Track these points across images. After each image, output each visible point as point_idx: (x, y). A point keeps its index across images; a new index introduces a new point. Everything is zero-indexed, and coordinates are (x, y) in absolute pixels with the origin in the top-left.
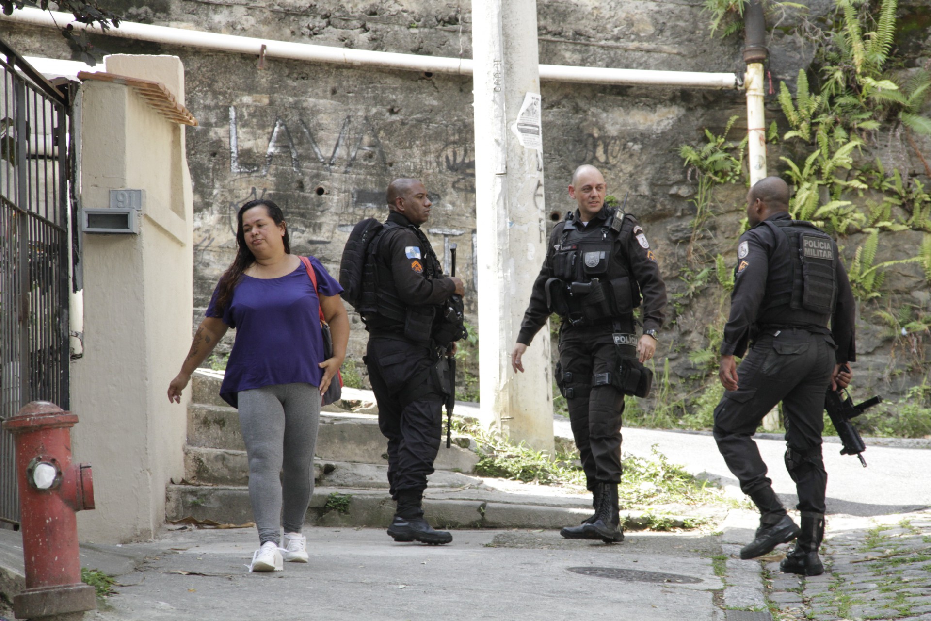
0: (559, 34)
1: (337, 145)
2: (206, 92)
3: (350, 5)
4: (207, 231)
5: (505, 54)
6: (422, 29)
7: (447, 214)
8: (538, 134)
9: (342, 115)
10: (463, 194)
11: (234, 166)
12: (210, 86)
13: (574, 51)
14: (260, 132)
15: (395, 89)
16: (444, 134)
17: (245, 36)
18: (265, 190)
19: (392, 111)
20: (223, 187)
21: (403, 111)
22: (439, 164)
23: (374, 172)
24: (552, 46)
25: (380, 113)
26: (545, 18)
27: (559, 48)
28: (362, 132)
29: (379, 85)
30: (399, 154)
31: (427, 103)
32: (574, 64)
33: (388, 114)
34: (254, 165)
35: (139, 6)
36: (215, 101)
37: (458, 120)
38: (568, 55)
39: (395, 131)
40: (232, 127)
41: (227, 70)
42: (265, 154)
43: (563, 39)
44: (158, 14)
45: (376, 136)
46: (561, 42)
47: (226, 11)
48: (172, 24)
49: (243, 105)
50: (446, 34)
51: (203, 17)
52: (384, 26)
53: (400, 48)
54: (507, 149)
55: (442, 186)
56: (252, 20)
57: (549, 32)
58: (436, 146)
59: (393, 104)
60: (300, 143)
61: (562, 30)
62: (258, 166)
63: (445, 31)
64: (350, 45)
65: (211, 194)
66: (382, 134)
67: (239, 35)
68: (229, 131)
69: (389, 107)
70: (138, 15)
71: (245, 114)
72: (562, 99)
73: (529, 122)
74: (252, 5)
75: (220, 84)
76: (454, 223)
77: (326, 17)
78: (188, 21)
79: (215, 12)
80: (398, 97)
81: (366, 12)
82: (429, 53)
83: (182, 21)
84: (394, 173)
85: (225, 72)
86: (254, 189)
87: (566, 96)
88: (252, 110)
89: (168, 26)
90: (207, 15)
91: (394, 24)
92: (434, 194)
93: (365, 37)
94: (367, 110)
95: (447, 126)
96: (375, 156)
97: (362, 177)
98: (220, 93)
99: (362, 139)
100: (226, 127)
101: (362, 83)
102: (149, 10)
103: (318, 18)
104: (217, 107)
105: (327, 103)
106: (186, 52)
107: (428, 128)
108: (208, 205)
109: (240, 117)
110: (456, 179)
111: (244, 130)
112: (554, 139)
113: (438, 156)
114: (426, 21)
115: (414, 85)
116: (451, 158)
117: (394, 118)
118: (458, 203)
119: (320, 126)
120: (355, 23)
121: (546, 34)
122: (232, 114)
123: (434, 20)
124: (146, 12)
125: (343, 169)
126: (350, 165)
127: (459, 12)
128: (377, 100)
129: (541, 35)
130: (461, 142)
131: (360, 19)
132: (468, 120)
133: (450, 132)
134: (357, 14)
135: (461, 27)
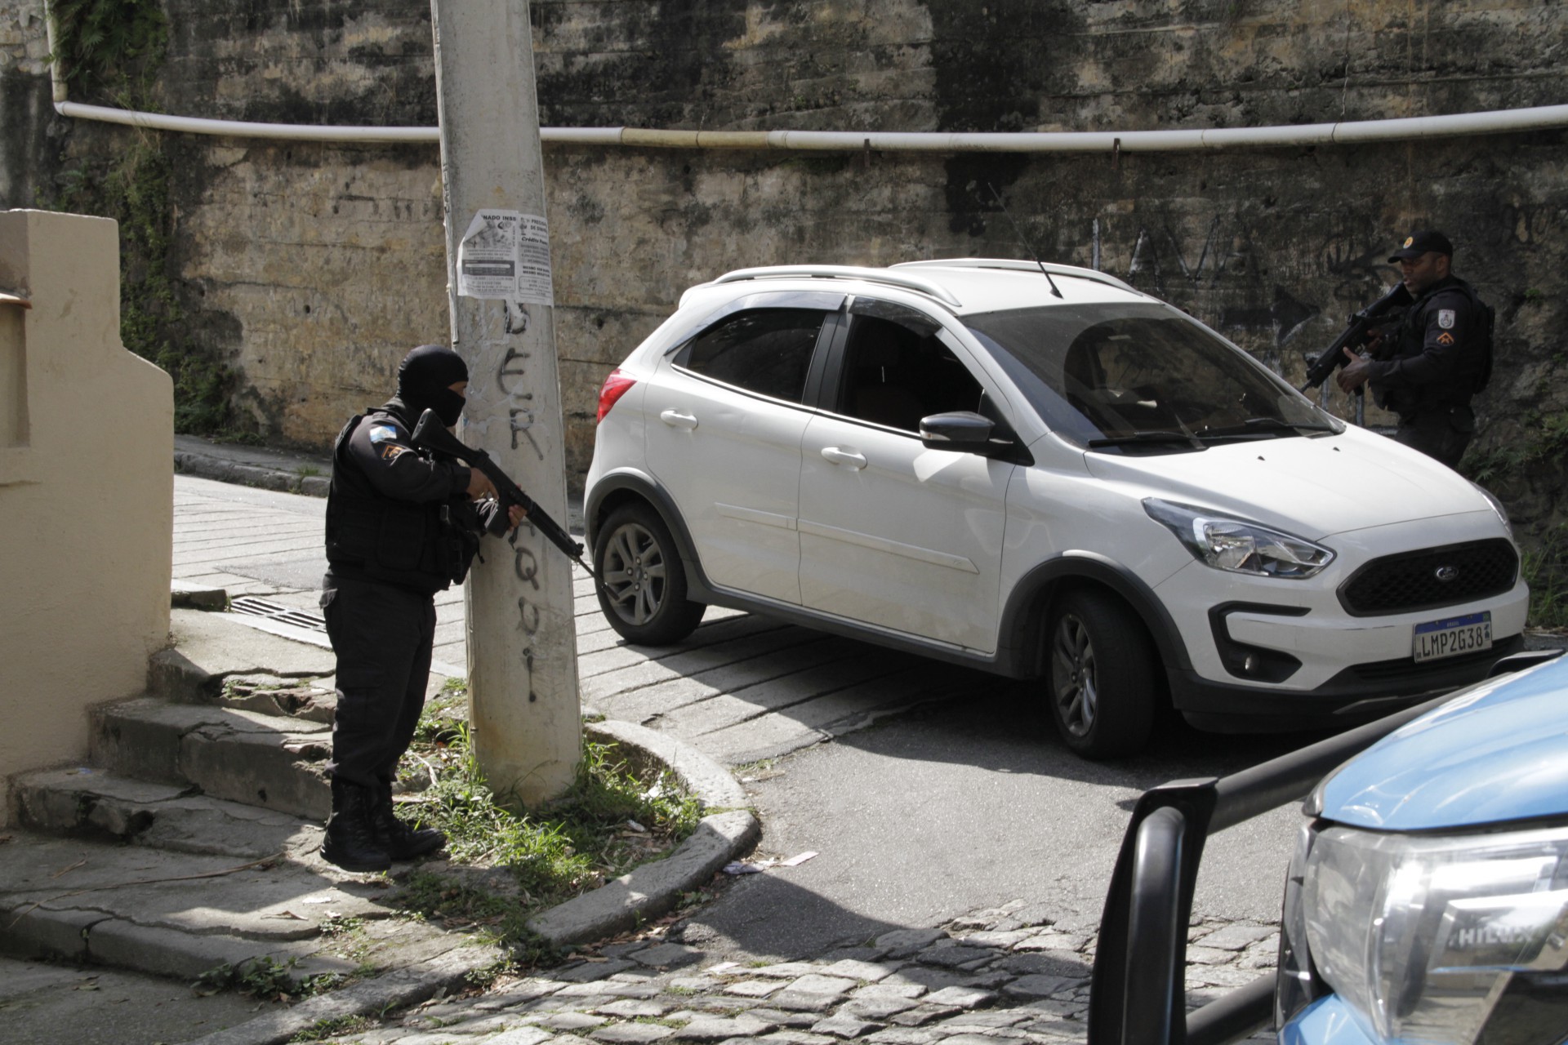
0: (1472, 69)
1: (1204, 254)
2: (1071, 205)
3: (1223, 73)
6: (1303, 91)
7: (1327, 332)
9: (1211, 213)
10: (1346, 302)
12: (1075, 197)
13: (1491, 90)
14: (1122, 246)
15: (1271, 173)
16: (1326, 226)
17: (1110, 130)
19: (1269, 203)
21: (1280, 201)
22: (1319, 266)
23: (1244, 283)
24: (1462, 88)
25: (1252, 207)
26: (1454, 50)
27: (1471, 88)
28: (1233, 233)
29: (1253, 171)
30: (1274, 257)
31: (1307, 186)
32: (1490, 108)
33: (1262, 207)
35: (1010, 112)
36: (1079, 214)
37: (1343, 205)
38: (1482, 96)
39: (1269, 228)
40: (1095, 245)
41: (1093, 175)
42: (1127, 273)
43: (1476, 76)
44: (1027, 119)
45: (1247, 238)
46: (1474, 80)
47: (1093, 104)
48: (1041, 127)
49: (1107, 216)
50: (1331, 92)
51: (1071, 115)
52: (1260, 93)
53: (1277, 119)
55: (1323, 295)
56: (1119, 109)
57: (1459, 69)
58: (1317, 242)
59: (1268, 193)
60: (1164, 256)
61: (1476, 64)
63: (1330, 88)
64: (1221, 124)
66: (1255, 233)
67: (1104, 129)
68: (1091, 250)
69: (1264, 197)
70: (1009, 123)
71: (1109, 226)
72: (1474, 159)
73: (487, 257)
74: (1119, 91)
75: (1085, 193)
77: (1196, 92)
78: (1055, 122)
79: (1083, 106)
80: (1275, 183)
81: (1240, 78)
82: (1310, 120)
83: (1050, 122)
84: (1266, 283)
85: (1091, 178)
87: (1478, 155)
88: (1116, 220)
90: (1074, 111)
91: (1271, 89)
92: (1312, 306)
93: (1236, 111)
94: (1239, 205)
95: (1329, 214)
96: (1246, 264)
97: (1231, 291)
98: (1085, 204)
99: (1232, 242)
100: (1090, 245)
101: (1233, 170)
102: (1019, 116)
103: (1188, 96)
104: (1081, 221)
105: (1193, 202)
106: (1053, 158)
107: (1307, 220)
109: (1103, 231)
110: (1337, 283)
111: (1107, 246)
112: (1461, 216)
114: (1307, 79)
115: (1292, 165)
116: (1334, 256)
117: (1272, 211)
118: (1340, 316)
119: (1187, 232)
120: (1227, 94)
121: (1454, 72)
122: (1096, 228)
123: (1318, 75)
124: (1016, 118)
125: (1210, 283)
126: (1217, 278)
127: (1346, 60)
128: (1251, 191)
129: (1448, 74)
130: (1346, 234)
131: (1233, 88)
132: (1356, 203)
133: (1333, 222)
134: (1229, 83)
135: (1347, 80)
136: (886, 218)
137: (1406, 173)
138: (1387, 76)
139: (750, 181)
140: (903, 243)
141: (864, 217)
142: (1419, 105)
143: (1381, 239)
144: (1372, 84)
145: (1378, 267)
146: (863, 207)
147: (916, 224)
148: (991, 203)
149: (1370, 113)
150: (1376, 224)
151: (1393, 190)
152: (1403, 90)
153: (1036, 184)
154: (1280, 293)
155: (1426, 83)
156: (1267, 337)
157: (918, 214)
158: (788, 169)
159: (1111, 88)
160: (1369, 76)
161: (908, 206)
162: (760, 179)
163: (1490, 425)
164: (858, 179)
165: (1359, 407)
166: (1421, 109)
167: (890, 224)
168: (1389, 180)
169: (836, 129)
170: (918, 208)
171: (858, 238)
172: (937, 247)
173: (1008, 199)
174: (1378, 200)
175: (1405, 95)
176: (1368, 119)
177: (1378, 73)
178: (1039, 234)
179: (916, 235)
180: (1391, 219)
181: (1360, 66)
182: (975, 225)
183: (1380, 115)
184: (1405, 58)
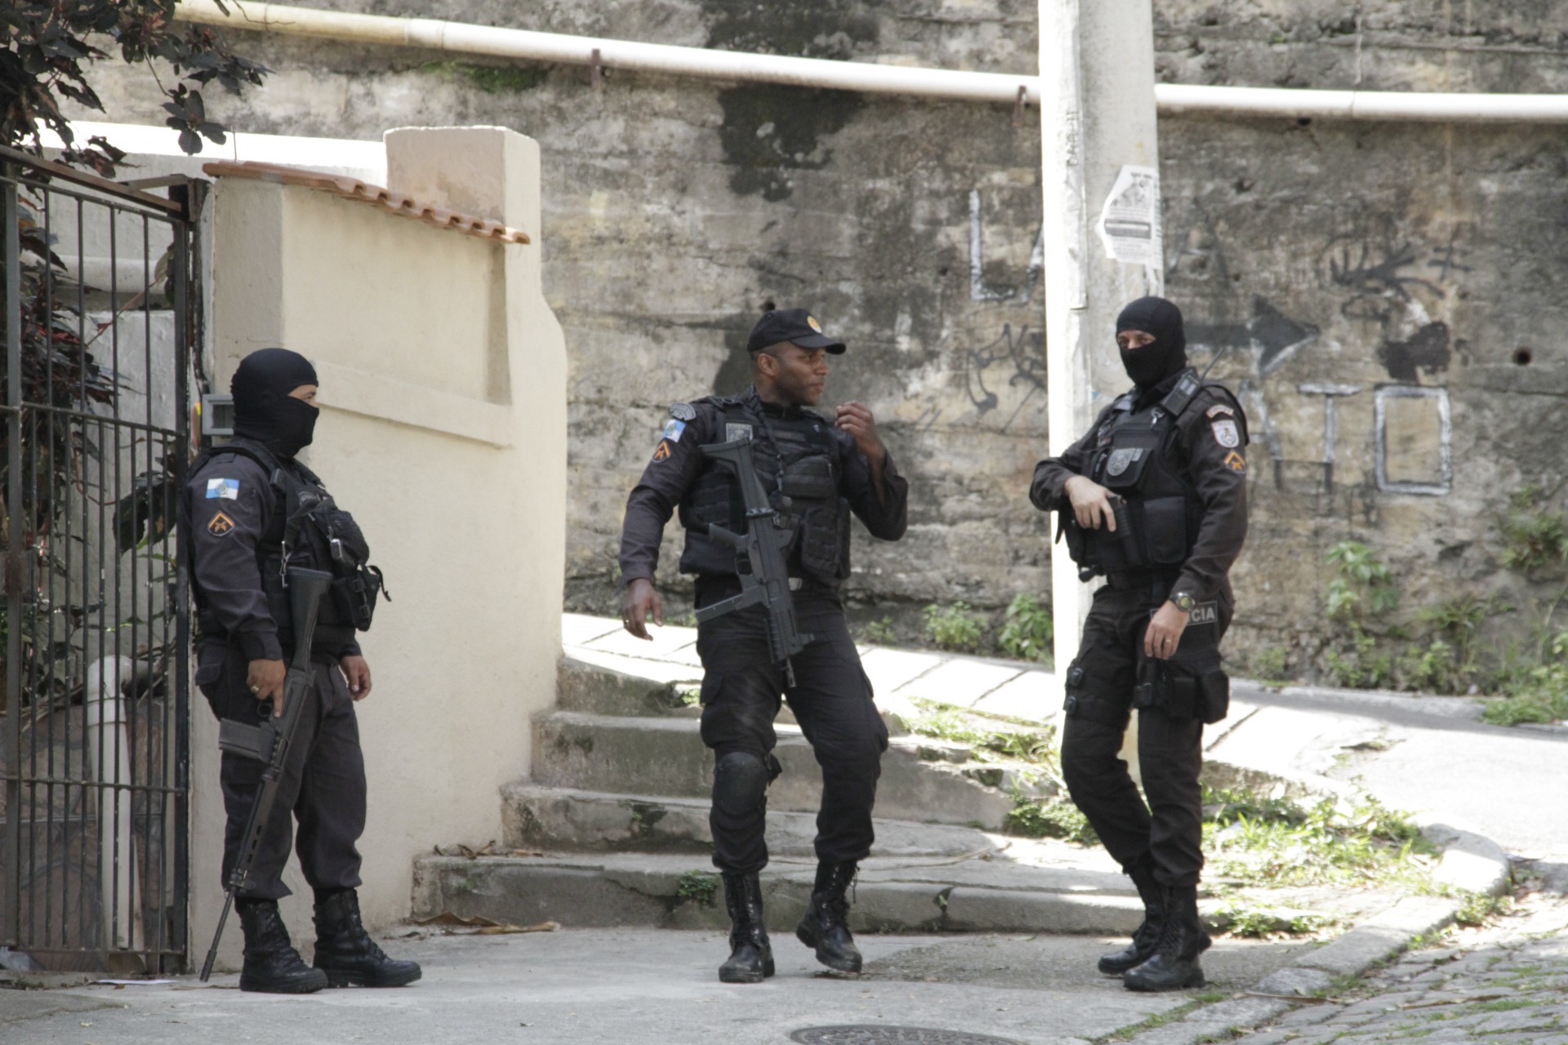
0: (1535, 40)
2: (933, 169)
3: (1173, 11)
4: (931, 399)
5: (1085, 100)
6: (1294, 45)
7: (1331, 359)
8: (1147, 235)
10: (1359, 323)
11: (976, 291)
12: (940, 158)
13: (1561, 68)
14: (1018, 231)
15: (1245, 150)
16: (1328, 223)
17: (999, 72)
18: (1025, 328)
19: (1240, 188)
20: (958, 324)
21: (1259, 186)
22: (1319, 273)
23: (1207, 290)
24: (1521, 62)
25: (1218, 192)
26: (1510, 13)
27: (1534, 64)
28: (1189, 224)
29: (1218, 144)
30: (1251, 258)
31: (1300, 170)
32: (1560, 91)
33: (1233, 192)
34: (1008, 287)
35: (830, 33)
36: (948, 183)
37: (1353, 197)
38: (1549, 75)
39: (1244, 220)
40: (974, 225)
41: (969, 130)
42: (1026, 267)
43: (1540, 49)
44: (860, 44)
45: (1211, 231)
46: (1537, 54)
47: (968, 33)
48: (883, 58)
49: (992, 187)
50: (1335, 51)
51: (932, 45)
52: (1229, 43)
53: (1255, 79)
54: (1089, 265)
55: (1325, 311)
56: (1010, 46)
57: (1516, 38)
58: (1315, 243)
59: (1242, 174)
61: (1540, 34)
62: (1015, 288)
63: (1333, 45)
64: (1171, 78)
65: (938, 337)
66: (1222, 226)
67: (988, 71)
68: (968, 233)
69: (1235, 180)
70: (829, 47)
71: (996, 202)
72: (1538, 152)
73: (1128, 217)
74: (1010, 19)
75: (956, 154)
76: (1343, 374)
78: (907, 53)
79: (951, 35)
80: (1250, 163)
81: (1198, 20)
82: (1304, 85)
83: (898, 52)
84: (1241, 291)
85: (965, 135)
86: (1007, 327)
87: (1545, 148)
88: (1006, 194)
89: (875, 62)
90: (937, 41)
91: (1245, 38)
92: (1308, 325)
93: (1195, 63)
94: (1198, 187)
95: (1333, 208)
96: (1210, 265)
97: (1187, 300)
98: (956, 169)
99: (1187, 236)
100: (964, 226)
101: (1190, 141)
102: (847, 39)
104: (950, 192)
106: (903, 103)
107: (1300, 214)
108: (932, 356)
109: (986, 208)
110: (1346, 298)
111: (994, 228)
112: (1521, 222)
113: (1317, 261)
114: (1300, 31)
115: (1277, 140)
116: (1340, 262)
117: (1247, 198)
118: (1351, 338)
120: (1180, 40)
121: (1511, 41)
122: (975, 203)
123: (1315, 27)
124: (841, 42)
126: (1167, 281)
127: (1357, 12)
128: (1216, 169)
129: (1502, 43)
130: (1359, 234)
131: (1188, 33)
132: (1372, 196)
133: (1339, 218)
134: (1183, 26)
135: (1359, 38)
136: (612, 164)
137: (1444, 163)
138: (1417, 37)
139: (357, 88)
140: (649, 202)
141: (577, 160)
142: (1462, 78)
143: (1408, 245)
144: (1395, 47)
145: (1405, 280)
146: (572, 144)
147: (670, 176)
148: (799, 157)
149: (1391, 82)
150: (1400, 224)
151: (1425, 183)
152: (1438, 57)
153: (876, 136)
154: (1261, 306)
155: (1471, 52)
156: (1242, 361)
157: (674, 162)
158: (431, 78)
159: (998, 15)
160: (1391, 36)
161: (655, 150)
162: (376, 86)
163: (1561, 486)
164: (564, 105)
165: (1380, 457)
166: (1465, 83)
167: (624, 174)
168: (1419, 171)
169: (523, 26)
170: (674, 154)
171: (567, 189)
172: (709, 212)
173: (828, 152)
174: (1404, 197)
175: (1442, 64)
176: (1389, 89)
177: (1403, 32)
178: (883, 205)
179: (671, 193)
180: (1422, 220)
181: (1378, 21)
182: (774, 185)
183: (1407, 87)
184: (1441, 17)
